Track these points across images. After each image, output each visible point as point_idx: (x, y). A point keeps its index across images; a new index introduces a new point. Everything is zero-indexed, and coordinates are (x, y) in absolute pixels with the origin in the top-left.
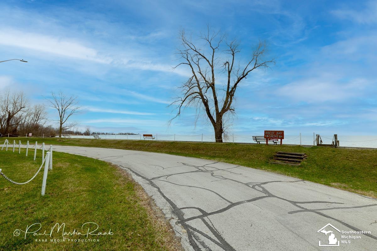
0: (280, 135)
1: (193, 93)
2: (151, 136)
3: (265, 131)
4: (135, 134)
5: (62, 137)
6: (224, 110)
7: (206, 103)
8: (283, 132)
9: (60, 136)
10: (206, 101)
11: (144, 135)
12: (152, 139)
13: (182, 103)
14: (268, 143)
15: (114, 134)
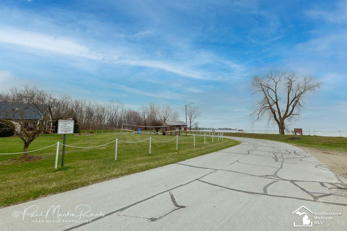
0: (300, 131)
1: (266, 107)
2: (242, 130)
3: (294, 129)
4: (233, 130)
5: (191, 131)
6: (285, 116)
7: (274, 113)
8: (302, 129)
9: (190, 130)
10: (274, 111)
11: (239, 130)
12: (243, 132)
13: (260, 113)
14: (297, 134)
15: (214, 129)
